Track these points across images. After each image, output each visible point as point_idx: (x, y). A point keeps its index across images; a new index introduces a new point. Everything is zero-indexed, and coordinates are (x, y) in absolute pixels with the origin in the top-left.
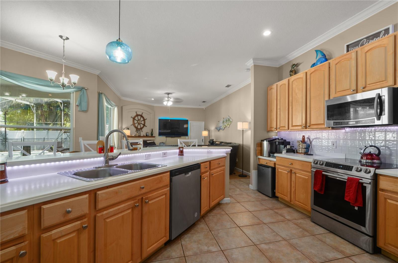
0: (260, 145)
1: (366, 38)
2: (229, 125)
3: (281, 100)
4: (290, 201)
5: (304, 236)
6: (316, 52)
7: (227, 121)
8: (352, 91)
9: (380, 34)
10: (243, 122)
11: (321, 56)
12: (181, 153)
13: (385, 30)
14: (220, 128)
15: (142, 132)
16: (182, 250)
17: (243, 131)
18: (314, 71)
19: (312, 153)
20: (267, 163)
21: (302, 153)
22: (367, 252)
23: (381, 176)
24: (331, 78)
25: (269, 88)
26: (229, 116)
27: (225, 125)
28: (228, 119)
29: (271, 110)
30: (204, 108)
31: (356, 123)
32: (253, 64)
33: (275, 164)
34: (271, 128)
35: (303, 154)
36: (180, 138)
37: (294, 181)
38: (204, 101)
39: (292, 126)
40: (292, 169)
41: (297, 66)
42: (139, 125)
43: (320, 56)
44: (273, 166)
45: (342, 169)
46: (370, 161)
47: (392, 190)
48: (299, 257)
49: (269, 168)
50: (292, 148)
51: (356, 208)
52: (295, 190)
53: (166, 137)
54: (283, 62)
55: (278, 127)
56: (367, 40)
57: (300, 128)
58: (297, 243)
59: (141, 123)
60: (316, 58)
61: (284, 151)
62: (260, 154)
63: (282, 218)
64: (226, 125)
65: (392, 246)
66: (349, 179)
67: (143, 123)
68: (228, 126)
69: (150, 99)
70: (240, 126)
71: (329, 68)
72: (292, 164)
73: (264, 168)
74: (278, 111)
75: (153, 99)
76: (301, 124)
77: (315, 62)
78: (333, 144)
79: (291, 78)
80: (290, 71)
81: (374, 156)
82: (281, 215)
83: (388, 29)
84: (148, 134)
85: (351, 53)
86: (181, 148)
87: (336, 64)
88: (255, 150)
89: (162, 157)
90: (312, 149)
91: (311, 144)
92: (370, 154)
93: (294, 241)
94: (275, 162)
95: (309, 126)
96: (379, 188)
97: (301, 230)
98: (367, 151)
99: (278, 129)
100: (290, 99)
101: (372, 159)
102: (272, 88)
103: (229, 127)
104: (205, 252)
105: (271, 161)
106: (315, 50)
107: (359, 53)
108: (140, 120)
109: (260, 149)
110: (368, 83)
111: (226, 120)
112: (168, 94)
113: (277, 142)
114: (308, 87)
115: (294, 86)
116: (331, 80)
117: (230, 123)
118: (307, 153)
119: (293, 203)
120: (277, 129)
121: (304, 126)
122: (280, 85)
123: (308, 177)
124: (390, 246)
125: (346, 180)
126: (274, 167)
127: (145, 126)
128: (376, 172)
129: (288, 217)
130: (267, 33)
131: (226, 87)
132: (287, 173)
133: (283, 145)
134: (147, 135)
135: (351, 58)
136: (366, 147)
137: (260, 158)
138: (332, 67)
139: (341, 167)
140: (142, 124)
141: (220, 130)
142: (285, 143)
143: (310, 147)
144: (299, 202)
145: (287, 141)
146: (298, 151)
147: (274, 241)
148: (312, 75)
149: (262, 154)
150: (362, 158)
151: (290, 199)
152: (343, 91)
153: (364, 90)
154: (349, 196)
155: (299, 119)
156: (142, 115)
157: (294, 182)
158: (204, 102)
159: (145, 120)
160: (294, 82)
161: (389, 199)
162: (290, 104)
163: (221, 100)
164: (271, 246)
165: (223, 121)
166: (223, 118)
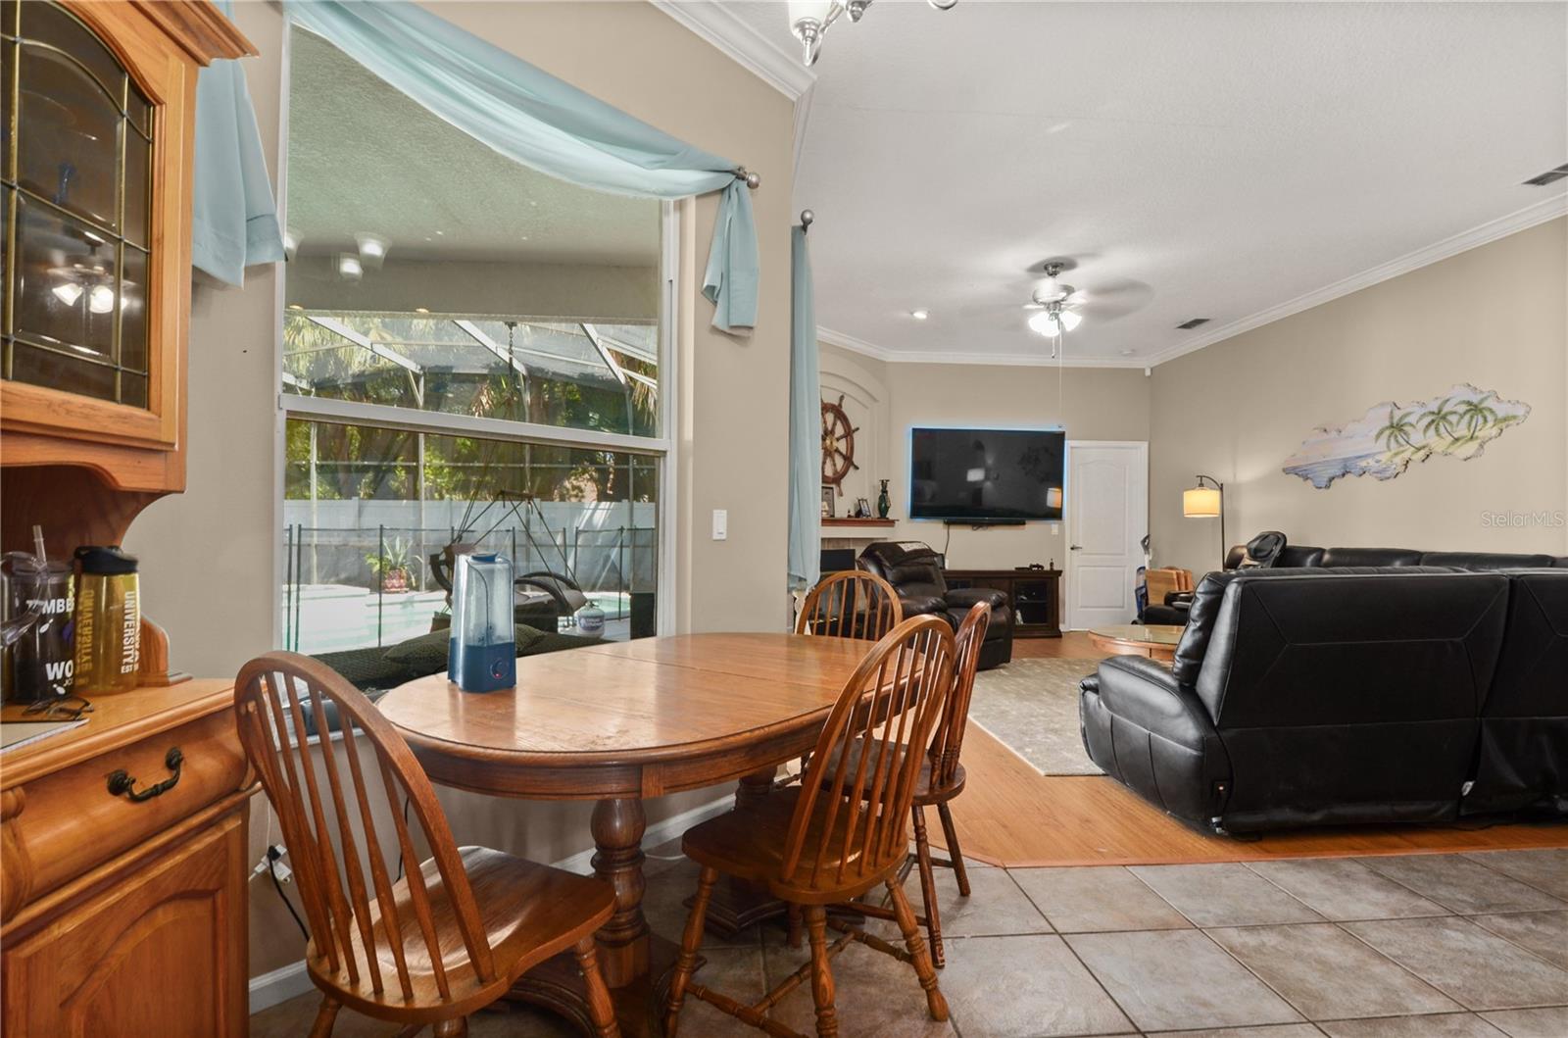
2: (1468, 445)
14: (1344, 467)
15: (841, 494)
26: (1475, 387)
27: (1419, 448)
28: (1468, 403)
30: (1144, 370)
36: (1021, 527)
42: (829, 461)
53: (949, 523)
59: (837, 450)
64: (1439, 445)
67: (843, 450)
69: (905, 315)
75: (920, 315)
84: (865, 508)
103: (1466, 457)
108: (832, 432)
112: (1053, 267)
117: (1487, 431)
127: (852, 464)
134: (864, 512)
140: (841, 454)
156: (840, 405)
159: (854, 431)
165: (1388, 424)
166: (1382, 405)
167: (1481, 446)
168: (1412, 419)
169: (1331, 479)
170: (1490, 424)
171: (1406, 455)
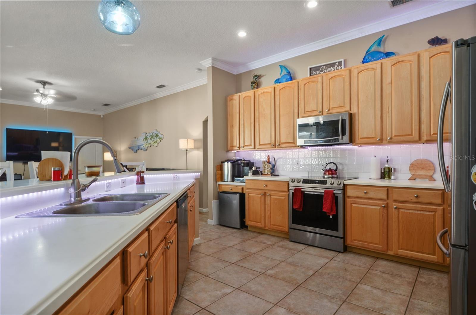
0: (220, 168)
1: (325, 65)
2: (157, 143)
3: (245, 114)
4: (264, 227)
5: (294, 254)
6: (280, 67)
7: (154, 137)
8: (319, 112)
9: (335, 64)
10: (188, 139)
11: (286, 73)
12: (141, 181)
13: (338, 62)
14: (138, 148)
16: (194, 305)
17: (187, 151)
18: (284, 88)
19: (277, 174)
20: (231, 189)
21: (268, 174)
22: (340, 252)
23: (348, 185)
24: (299, 97)
25: (228, 98)
26: (156, 130)
27: (149, 144)
28: (156, 134)
29: (233, 126)
30: (101, 116)
31: (324, 141)
32: (211, 65)
33: (243, 189)
34: (233, 146)
35: (270, 175)
37: (269, 204)
38: (107, 103)
39: (260, 145)
40: (265, 191)
41: (259, 79)
43: (284, 72)
44: (240, 191)
45: (318, 183)
46: (331, 176)
47: (355, 196)
48: (303, 270)
49: (237, 194)
50: (258, 169)
51: (331, 217)
52: (270, 213)
54: (242, 70)
55: (242, 145)
56: (325, 68)
57: (269, 146)
58: (293, 261)
60: (281, 74)
61: (250, 174)
62: (220, 179)
63: (265, 245)
64: (152, 143)
65: (356, 241)
66: (326, 192)
68: (156, 145)
70: (183, 144)
71: (298, 87)
72: (266, 186)
73: (228, 195)
74: (242, 127)
76: (270, 143)
77: (280, 78)
78: (298, 163)
79: (258, 90)
80: (252, 82)
81: (333, 171)
82: (262, 242)
83: (341, 62)
85: (318, 77)
86: (142, 174)
87: (305, 85)
88: (215, 175)
89: (121, 187)
90: (277, 170)
91: (276, 164)
92: (330, 170)
93: (290, 260)
94: (243, 187)
95: (279, 145)
96: (347, 196)
97: (287, 250)
98: (328, 168)
99: (241, 148)
100: (257, 114)
101: (332, 174)
102: (232, 99)
103: (156, 147)
104: (222, 296)
105: (237, 186)
106: (279, 65)
107: (324, 78)
109: (220, 173)
110: (331, 106)
111: (152, 137)
112: (43, 83)
113: (242, 163)
114: (277, 103)
115: (261, 100)
116: (299, 100)
117: (159, 141)
118: (272, 174)
119: (268, 228)
120: (239, 148)
121: (273, 144)
122: (244, 97)
123: (284, 198)
124: (354, 241)
125: (323, 194)
126: (242, 192)
128: (345, 183)
129: (269, 243)
130: (242, 34)
131: (158, 87)
132: (261, 197)
133: (247, 166)
135: (318, 82)
136: (327, 164)
137: (221, 184)
138: (300, 86)
139: (317, 182)
141: (138, 151)
142: (249, 164)
143: (275, 167)
144: (274, 225)
145: (251, 162)
146: (263, 173)
147: (275, 265)
148: (281, 91)
149: (222, 179)
150: (325, 174)
151: (264, 225)
152: (311, 111)
153: (328, 112)
154: (326, 207)
155: (266, 137)
157: (269, 206)
158: (106, 105)
160: (261, 95)
161: (353, 203)
162: (257, 120)
163: (141, 105)
164: (276, 270)
165: (145, 137)
166: (144, 133)
167: (158, 144)
168: (148, 137)
169: (137, 150)
170: (159, 139)
171: (147, 145)
